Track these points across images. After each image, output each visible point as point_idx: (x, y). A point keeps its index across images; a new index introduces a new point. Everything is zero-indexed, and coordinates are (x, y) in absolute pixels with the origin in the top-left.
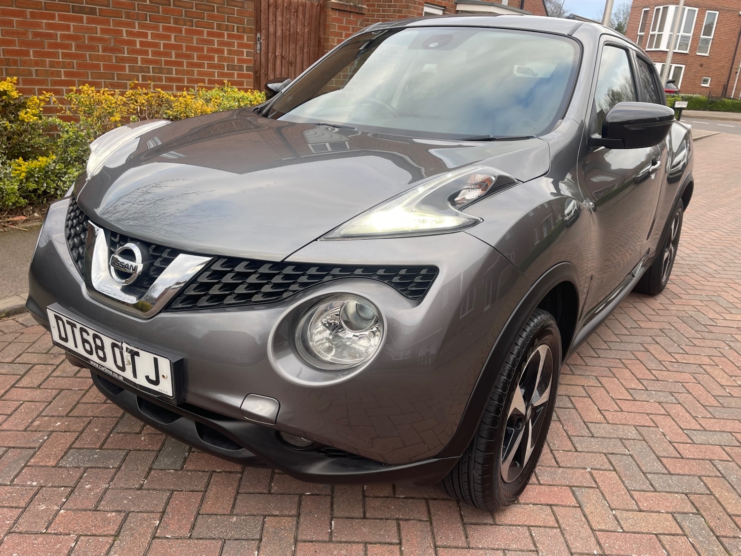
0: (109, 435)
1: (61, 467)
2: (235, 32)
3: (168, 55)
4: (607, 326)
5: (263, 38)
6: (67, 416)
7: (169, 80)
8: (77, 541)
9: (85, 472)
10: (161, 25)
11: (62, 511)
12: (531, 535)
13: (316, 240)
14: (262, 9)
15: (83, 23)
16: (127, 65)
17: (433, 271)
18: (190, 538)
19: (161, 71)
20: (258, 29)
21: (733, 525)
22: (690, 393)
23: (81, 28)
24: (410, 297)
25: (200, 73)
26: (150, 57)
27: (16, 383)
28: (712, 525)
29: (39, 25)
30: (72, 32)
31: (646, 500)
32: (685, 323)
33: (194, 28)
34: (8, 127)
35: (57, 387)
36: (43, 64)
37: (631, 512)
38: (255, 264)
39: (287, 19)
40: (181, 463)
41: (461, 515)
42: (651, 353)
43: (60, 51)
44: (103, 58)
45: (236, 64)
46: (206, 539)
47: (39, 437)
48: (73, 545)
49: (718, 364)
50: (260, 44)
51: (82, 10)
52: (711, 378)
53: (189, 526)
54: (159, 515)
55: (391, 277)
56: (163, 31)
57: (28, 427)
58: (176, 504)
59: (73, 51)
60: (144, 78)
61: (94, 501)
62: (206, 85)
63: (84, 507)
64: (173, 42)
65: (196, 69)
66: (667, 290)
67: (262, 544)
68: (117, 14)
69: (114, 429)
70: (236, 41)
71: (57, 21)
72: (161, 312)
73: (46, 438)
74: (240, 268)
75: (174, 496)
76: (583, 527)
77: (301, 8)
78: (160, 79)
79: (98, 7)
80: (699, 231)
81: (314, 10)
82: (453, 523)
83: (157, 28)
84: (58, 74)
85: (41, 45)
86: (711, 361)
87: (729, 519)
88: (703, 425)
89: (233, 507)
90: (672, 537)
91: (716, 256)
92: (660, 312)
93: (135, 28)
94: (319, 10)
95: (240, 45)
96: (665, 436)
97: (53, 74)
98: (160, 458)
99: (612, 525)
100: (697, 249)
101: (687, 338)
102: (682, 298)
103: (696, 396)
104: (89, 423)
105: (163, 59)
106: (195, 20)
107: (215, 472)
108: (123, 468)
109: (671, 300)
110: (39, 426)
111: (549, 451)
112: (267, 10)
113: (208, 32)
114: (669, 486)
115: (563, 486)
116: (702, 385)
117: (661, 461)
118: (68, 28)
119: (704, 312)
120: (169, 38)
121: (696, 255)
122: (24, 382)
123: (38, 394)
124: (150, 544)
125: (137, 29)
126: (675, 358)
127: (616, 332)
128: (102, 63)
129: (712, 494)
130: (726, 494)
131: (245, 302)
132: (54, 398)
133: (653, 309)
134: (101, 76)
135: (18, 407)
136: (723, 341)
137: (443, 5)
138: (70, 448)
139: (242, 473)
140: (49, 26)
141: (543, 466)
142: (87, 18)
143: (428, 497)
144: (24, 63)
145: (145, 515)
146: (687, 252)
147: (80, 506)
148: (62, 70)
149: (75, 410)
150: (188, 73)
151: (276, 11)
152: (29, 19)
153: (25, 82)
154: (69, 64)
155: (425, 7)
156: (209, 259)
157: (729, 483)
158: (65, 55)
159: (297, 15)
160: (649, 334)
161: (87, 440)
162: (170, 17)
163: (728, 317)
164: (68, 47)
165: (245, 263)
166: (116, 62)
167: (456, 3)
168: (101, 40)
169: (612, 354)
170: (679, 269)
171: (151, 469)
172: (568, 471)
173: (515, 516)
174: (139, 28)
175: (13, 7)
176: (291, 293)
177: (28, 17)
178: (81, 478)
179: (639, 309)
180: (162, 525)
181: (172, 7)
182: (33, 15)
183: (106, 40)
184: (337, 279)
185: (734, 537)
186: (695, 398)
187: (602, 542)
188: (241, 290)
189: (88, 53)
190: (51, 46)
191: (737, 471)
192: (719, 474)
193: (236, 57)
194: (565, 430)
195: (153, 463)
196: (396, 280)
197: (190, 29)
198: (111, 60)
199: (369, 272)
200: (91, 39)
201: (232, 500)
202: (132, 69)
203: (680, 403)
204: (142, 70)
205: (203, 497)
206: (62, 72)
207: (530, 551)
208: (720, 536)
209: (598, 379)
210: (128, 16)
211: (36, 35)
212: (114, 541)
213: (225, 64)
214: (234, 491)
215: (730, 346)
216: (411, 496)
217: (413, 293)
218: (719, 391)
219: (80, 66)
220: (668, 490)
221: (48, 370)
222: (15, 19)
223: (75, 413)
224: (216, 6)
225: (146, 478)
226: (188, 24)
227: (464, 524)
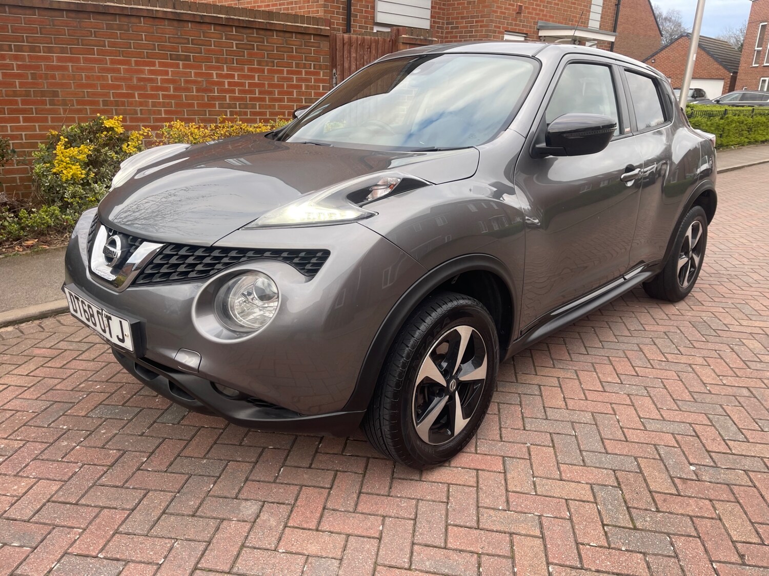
0: (132, 397)
1: (89, 417)
2: (312, 69)
3: (253, 92)
4: (610, 328)
5: (338, 73)
6: (107, 381)
7: (253, 114)
8: (81, 468)
9: (105, 421)
10: (246, 66)
11: (78, 447)
12: (449, 491)
13: (238, 229)
14: (337, 48)
15: (179, 68)
16: (217, 103)
17: (326, 254)
18: (166, 472)
19: (246, 106)
20: (334, 65)
21: (650, 500)
22: (666, 389)
23: (178, 73)
24: (306, 274)
25: (280, 107)
26: (237, 95)
27: (77, 356)
28: (627, 497)
29: (142, 72)
30: (170, 77)
31: (571, 472)
32: (694, 327)
33: (275, 68)
34: (114, 158)
35: (107, 361)
36: (146, 104)
37: (550, 481)
38: (193, 248)
39: (360, 55)
40: (179, 419)
41: (394, 471)
42: (643, 352)
43: (161, 93)
44: (197, 98)
45: (313, 97)
46: (177, 473)
47: (80, 395)
48: (77, 470)
49: (710, 364)
50: (336, 78)
51: (178, 58)
52: (696, 376)
53: (168, 464)
54: (148, 454)
55: (293, 258)
56: (248, 72)
57: (75, 388)
58: (164, 448)
59: (172, 92)
60: (232, 113)
61: (104, 442)
62: (286, 117)
63: (95, 445)
64: (256, 80)
65: (277, 104)
66: (693, 298)
67: (219, 480)
68: (209, 60)
69: (138, 392)
70: (313, 77)
71: (157, 68)
72: (129, 287)
73: (85, 396)
74: (183, 252)
75: (165, 442)
76: (499, 488)
77: (374, 44)
78: (246, 113)
79: (191, 54)
80: (759, 243)
81: (387, 45)
82: (384, 477)
83: (243, 70)
84: (159, 112)
85: (144, 88)
86: (704, 362)
87: (648, 494)
88: (664, 416)
89: (207, 453)
90: (581, 503)
91: (764, 268)
92: (672, 317)
93: (224, 71)
94: (391, 45)
95: (316, 81)
96: (619, 422)
97: (155, 112)
98: (165, 415)
99: (528, 487)
100: (745, 260)
101: (689, 341)
102: (703, 305)
103: (670, 391)
104: (121, 387)
105: (248, 96)
106: (276, 61)
107: (204, 427)
108: (134, 420)
109: (692, 306)
110: (83, 387)
111: (498, 427)
112: (342, 48)
113: (287, 71)
114: (601, 462)
115: (498, 456)
116: (682, 382)
117: (603, 443)
118: (167, 73)
119: (720, 318)
120: (253, 78)
121: (742, 266)
122: (83, 357)
123: (91, 365)
124: (134, 474)
125: (225, 72)
126: (666, 358)
127: (617, 333)
128: (196, 102)
129: (641, 472)
130: (657, 474)
131: (184, 278)
132: (102, 369)
133: (667, 315)
134: (195, 113)
135: (73, 374)
136: (728, 345)
137: (525, 32)
138: (100, 404)
139: (224, 429)
140: (151, 72)
141: (486, 439)
142: (183, 64)
143: (370, 456)
144: (131, 104)
145: (138, 453)
146: (733, 263)
147: (92, 445)
148: (163, 109)
149: (115, 378)
150: (270, 107)
151: (350, 48)
152: (133, 66)
153: (132, 120)
154: (168, 103)
155: (505, 36)
156: (162, 245)
157: (665, 465)
158: (164, 96)
159: (370, 51)
160: (651, 336)
161: (115, 398)
162: (254, 60)
163: (744, 323)
164: (167, 89)
165: (186, 248)
166: (208, 101)
167: (539, 29)
168: (195, 82)
169: (602, 352)
170: (717, 279)
171: (155, 422)
172: (507, 444)
173: (441, 475)
174: (227, 71)
175: (120, 56)
176: (216, 271)
177: (133, 65)
178: (100, 425)
179: (652, 314)
180: (148, 461)
181: (256, 51)
182: (137, 63)
183: (200, 82)
184: (251, 260)
185: (646, 510)
186: (669, 393)
187: (511, 500)
188: (182, 269)
189: (184, 94)
190: (153, 89)
191: (679, 456)
192: (657, 457)
193: (313, 91)
194: (522, 413)
195: (158, 418)
196: (296, 260)
197: (271, 69)
198: (203, 100)
199: (276, 254)
200: (186, 82)
201: (209, 448)
202: (221, 106)
203: (650, 396)
204: (229, 106)
205: (187, 444)
206: (163, 111)
207: (442, 502)
208: (631, 507)
209: (576, 373)
210: (218, 61)
211: (140, 80)
212: (108, 470)
213: (303, 98)
214: (213, 442)
215: (733, 349)
216: (357, 454)
217: (309, 271)
218: (698, 387)
219: (177, 105)
220: (598, 466)
221: (105, 348)
222: (122, 67)
223: (113, 380)
224: (294, 47)
225: (148, 428)
226: (270, 64)
227: (392, 478)
